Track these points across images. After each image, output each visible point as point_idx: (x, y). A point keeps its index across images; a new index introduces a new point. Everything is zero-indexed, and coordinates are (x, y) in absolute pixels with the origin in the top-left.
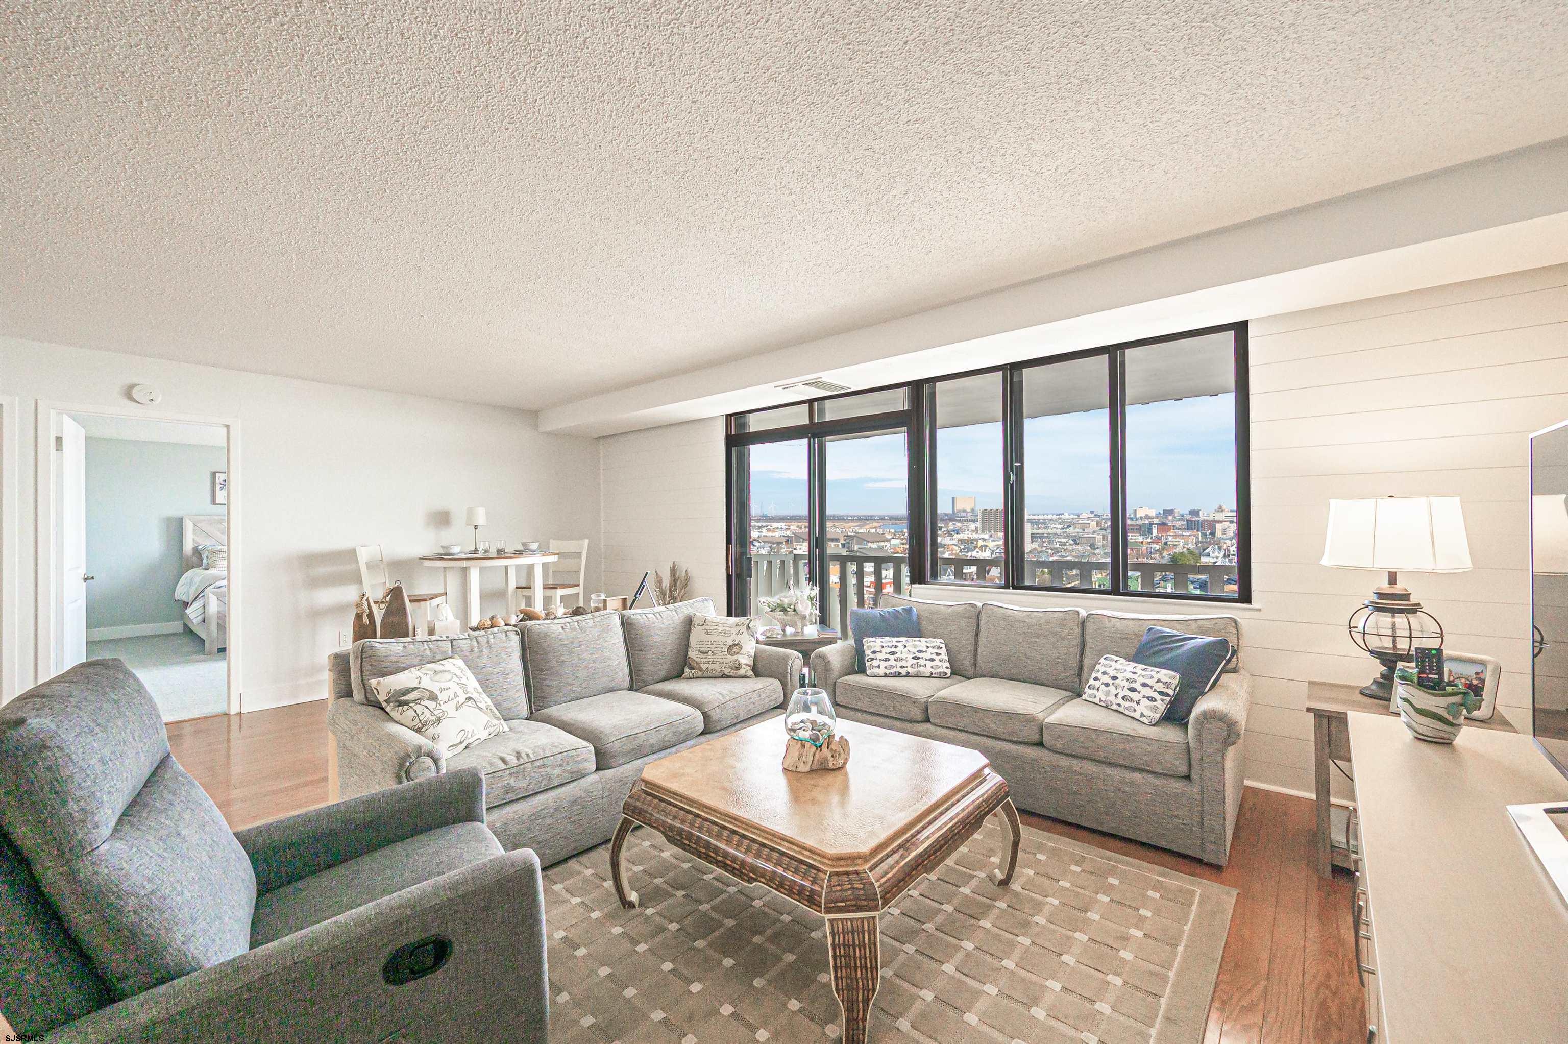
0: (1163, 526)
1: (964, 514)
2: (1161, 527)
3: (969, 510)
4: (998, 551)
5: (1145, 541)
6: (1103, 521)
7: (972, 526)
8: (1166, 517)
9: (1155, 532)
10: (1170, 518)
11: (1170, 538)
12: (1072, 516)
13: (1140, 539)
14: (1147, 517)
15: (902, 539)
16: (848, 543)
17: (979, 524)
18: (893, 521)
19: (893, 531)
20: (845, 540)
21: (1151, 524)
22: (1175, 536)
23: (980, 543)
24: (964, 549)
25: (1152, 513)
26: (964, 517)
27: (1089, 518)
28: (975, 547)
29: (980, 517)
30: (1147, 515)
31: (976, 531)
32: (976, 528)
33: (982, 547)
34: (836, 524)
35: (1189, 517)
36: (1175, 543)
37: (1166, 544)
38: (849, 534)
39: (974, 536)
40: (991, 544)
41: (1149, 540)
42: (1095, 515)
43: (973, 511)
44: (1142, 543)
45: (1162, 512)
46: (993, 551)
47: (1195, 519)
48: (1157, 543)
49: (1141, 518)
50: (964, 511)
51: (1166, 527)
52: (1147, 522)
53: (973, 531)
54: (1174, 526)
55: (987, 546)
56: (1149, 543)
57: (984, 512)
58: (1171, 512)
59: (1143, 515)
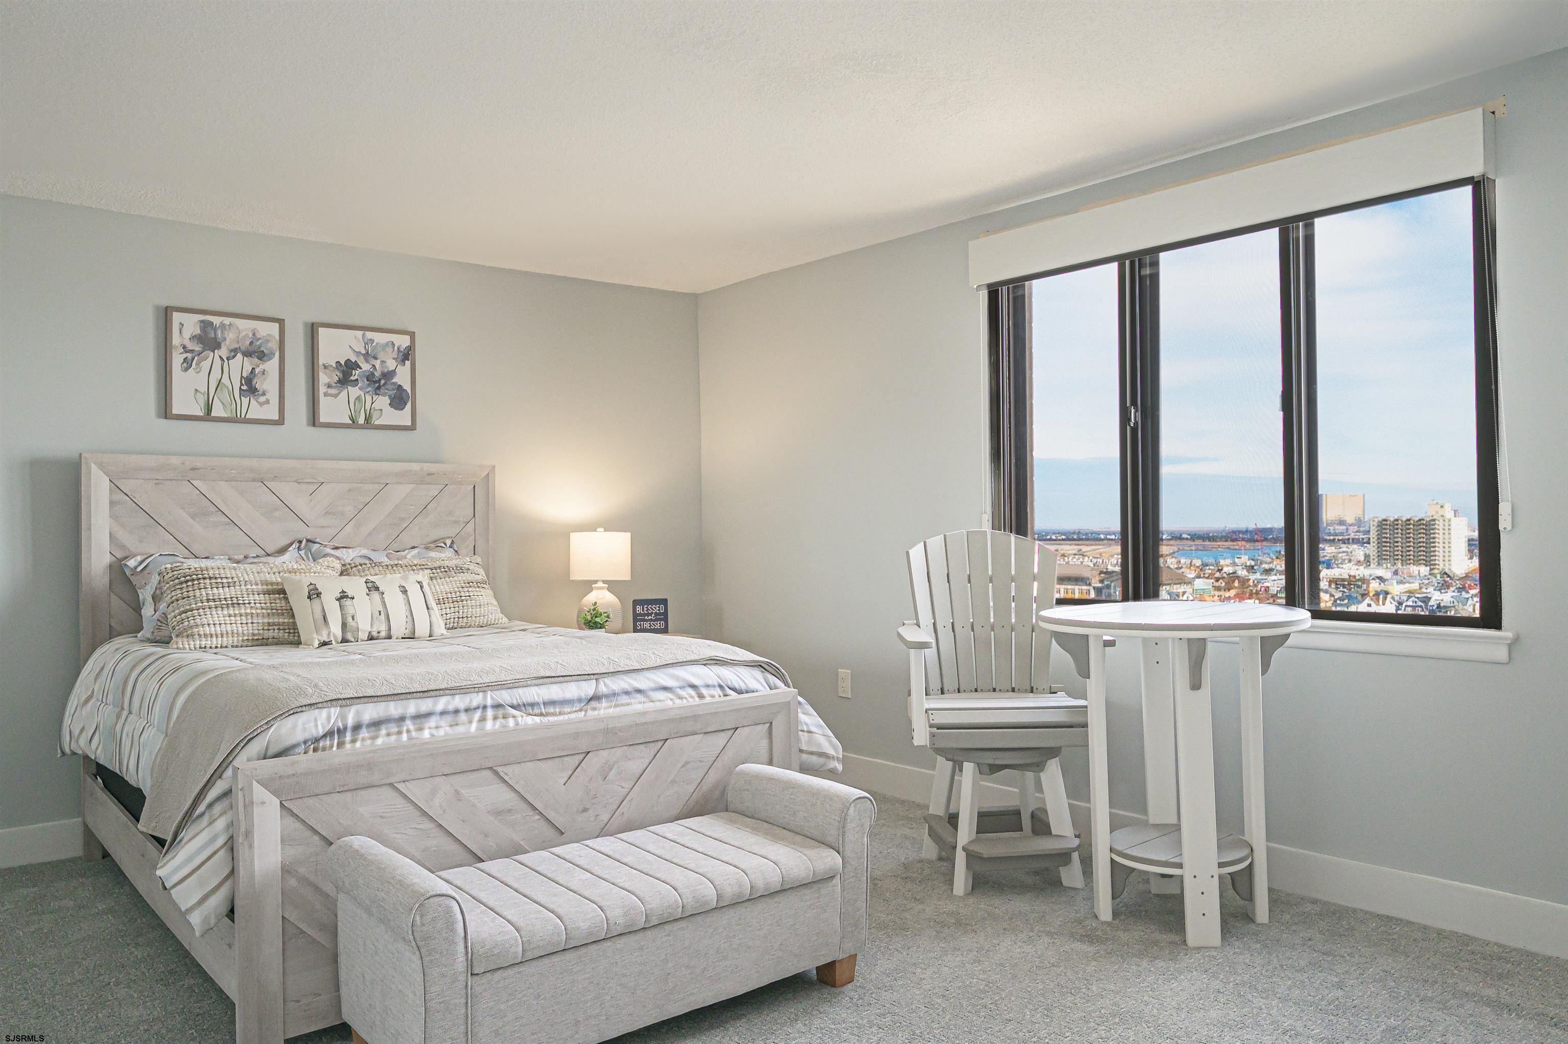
1: (1342, 528)
3: (1350, 519)
4: (1409, 603)
7: (1359, 552)
15: (1217, 580)
16: (1108, 587)
17: (1372, 549)
18: (1199, 542)
19: (1198, 562)
20: (1101, 581)
23: (1374, 586)
24: (1341, 599)
26: (1342, 534)
28: (1364, 596)
29: (1373, 535)
31: (1367, 560)
32: (1367, 557)
33: (1377, 594)
34: (1084, 549)
38: (1110, 568)
39: (1361, 572)
40: (1396, 589)
43: (1359, 522)
46: (1400, 604)
50: (1341, 522)
53: (1359, 563)
55: (1387, 593)
57: (1383, 524)
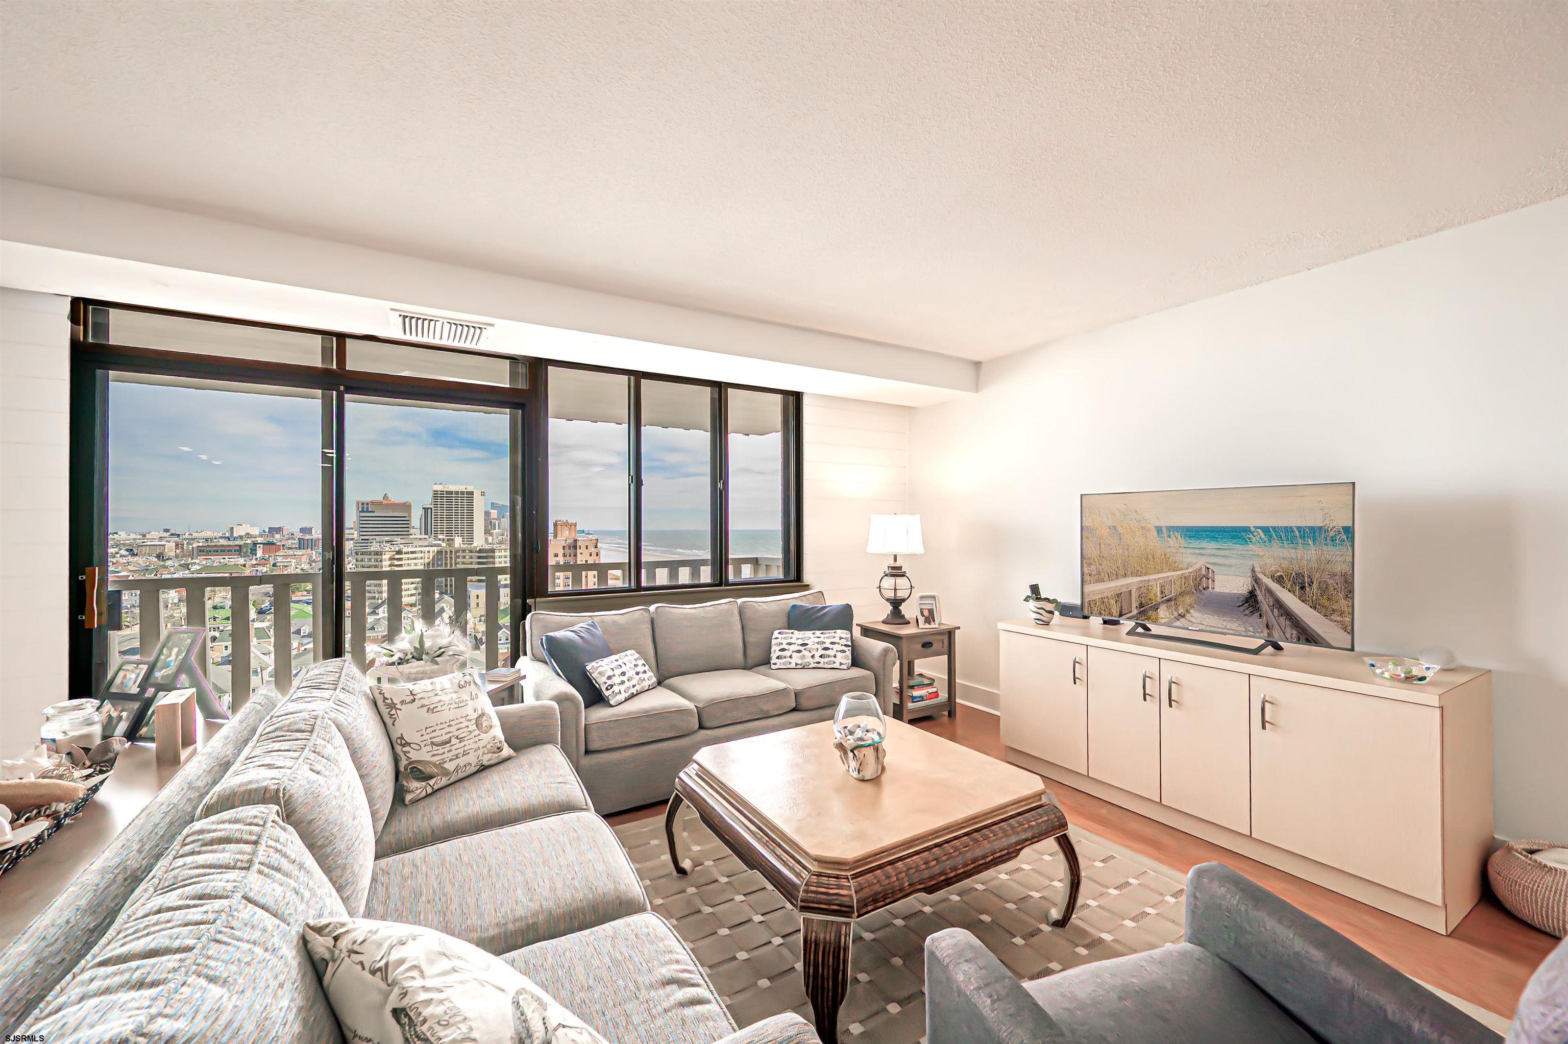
0: (269, 545)
2: (268, 547)
5: (249, 563)
6: (185, 542)
8: (273, 537)
9: (260, 553)
10: (277, 536)
11: (280, 559)
12: (133, 536)
13: (241, 561)
14: (248, 535)
21: (255, 544)
22: (286, 556)
25: (255, 531)
27: (161, 538)
30: (248, 534)
35: (300, 535)
36: (286, 564)
37: (274, 565)
41: (255, 562)
42: (172, 534)
44: (244, 565)
45: (267, 530)
47: (307, 537)
48: (264, 565)
49: (241, 537)
51: (273, 547)
52: (249, 541)
54: (283, 545)
56: (254, 566)
58: (279, 530)
59: (243, 534)
